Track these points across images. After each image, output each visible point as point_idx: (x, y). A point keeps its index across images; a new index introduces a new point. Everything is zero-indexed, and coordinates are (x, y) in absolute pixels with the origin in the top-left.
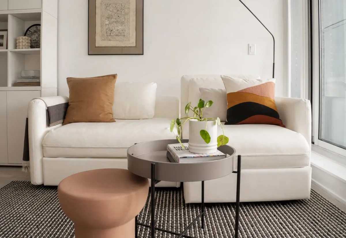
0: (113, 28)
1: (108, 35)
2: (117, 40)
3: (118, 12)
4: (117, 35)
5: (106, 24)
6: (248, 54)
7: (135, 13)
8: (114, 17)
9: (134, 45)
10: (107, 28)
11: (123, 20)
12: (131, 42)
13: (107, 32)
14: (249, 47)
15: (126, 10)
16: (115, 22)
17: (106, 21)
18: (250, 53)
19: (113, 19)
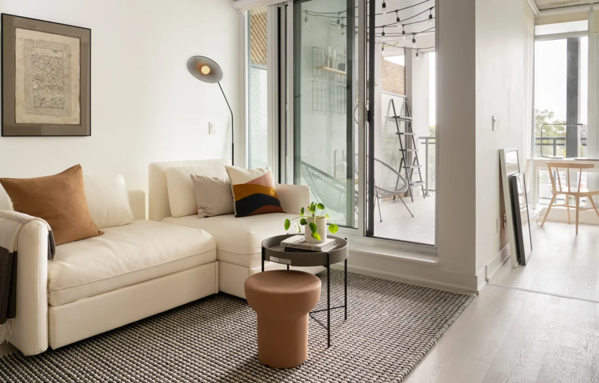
0: (45, 95)
1: (37, 105)
2: (52, 115)
3: (52, 72)
4: (51, 107)
5: (33, 89)
6: (209, 133)
7: (79, 76)
8: (47, 80)
9: (78, 123)
10: (35, 94)
11: (62, 85)
12: (74, 118)
13: (35, 101)
14: (210, 126)
15: (66, 71)
16: (49, 87)
17: (34, 83)
18: (211, 133)
19: (44, 82)
